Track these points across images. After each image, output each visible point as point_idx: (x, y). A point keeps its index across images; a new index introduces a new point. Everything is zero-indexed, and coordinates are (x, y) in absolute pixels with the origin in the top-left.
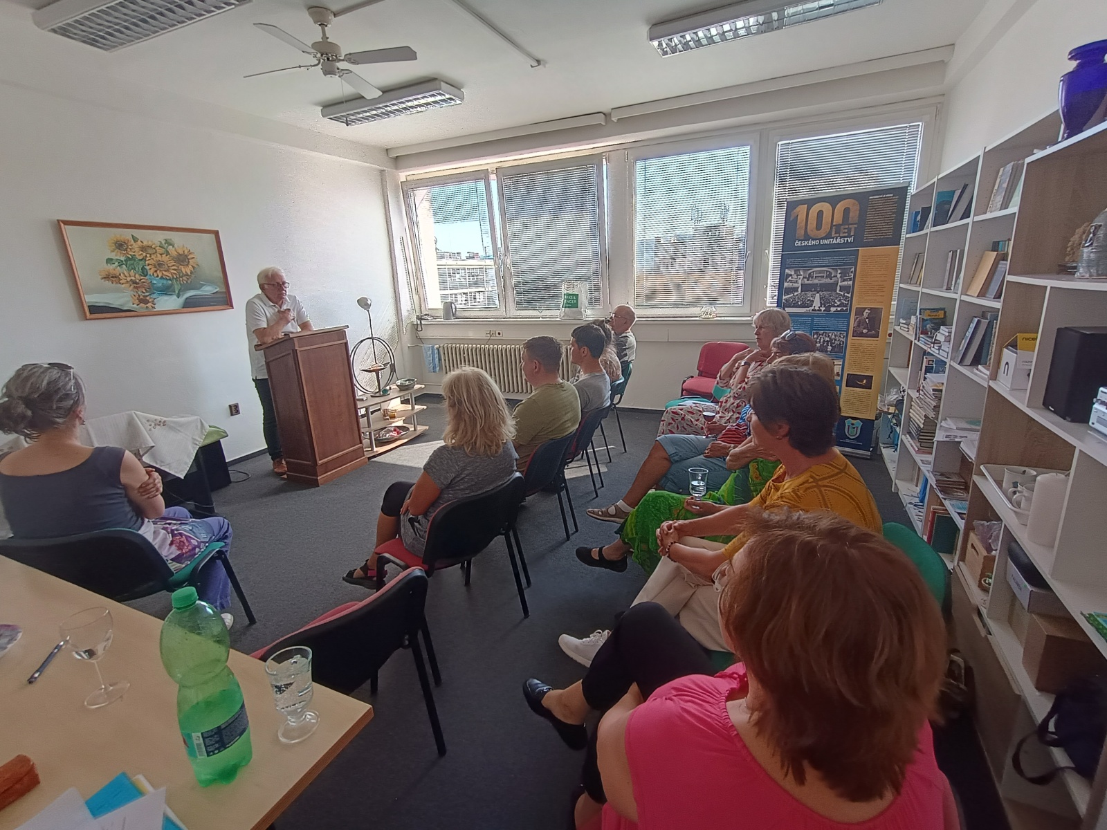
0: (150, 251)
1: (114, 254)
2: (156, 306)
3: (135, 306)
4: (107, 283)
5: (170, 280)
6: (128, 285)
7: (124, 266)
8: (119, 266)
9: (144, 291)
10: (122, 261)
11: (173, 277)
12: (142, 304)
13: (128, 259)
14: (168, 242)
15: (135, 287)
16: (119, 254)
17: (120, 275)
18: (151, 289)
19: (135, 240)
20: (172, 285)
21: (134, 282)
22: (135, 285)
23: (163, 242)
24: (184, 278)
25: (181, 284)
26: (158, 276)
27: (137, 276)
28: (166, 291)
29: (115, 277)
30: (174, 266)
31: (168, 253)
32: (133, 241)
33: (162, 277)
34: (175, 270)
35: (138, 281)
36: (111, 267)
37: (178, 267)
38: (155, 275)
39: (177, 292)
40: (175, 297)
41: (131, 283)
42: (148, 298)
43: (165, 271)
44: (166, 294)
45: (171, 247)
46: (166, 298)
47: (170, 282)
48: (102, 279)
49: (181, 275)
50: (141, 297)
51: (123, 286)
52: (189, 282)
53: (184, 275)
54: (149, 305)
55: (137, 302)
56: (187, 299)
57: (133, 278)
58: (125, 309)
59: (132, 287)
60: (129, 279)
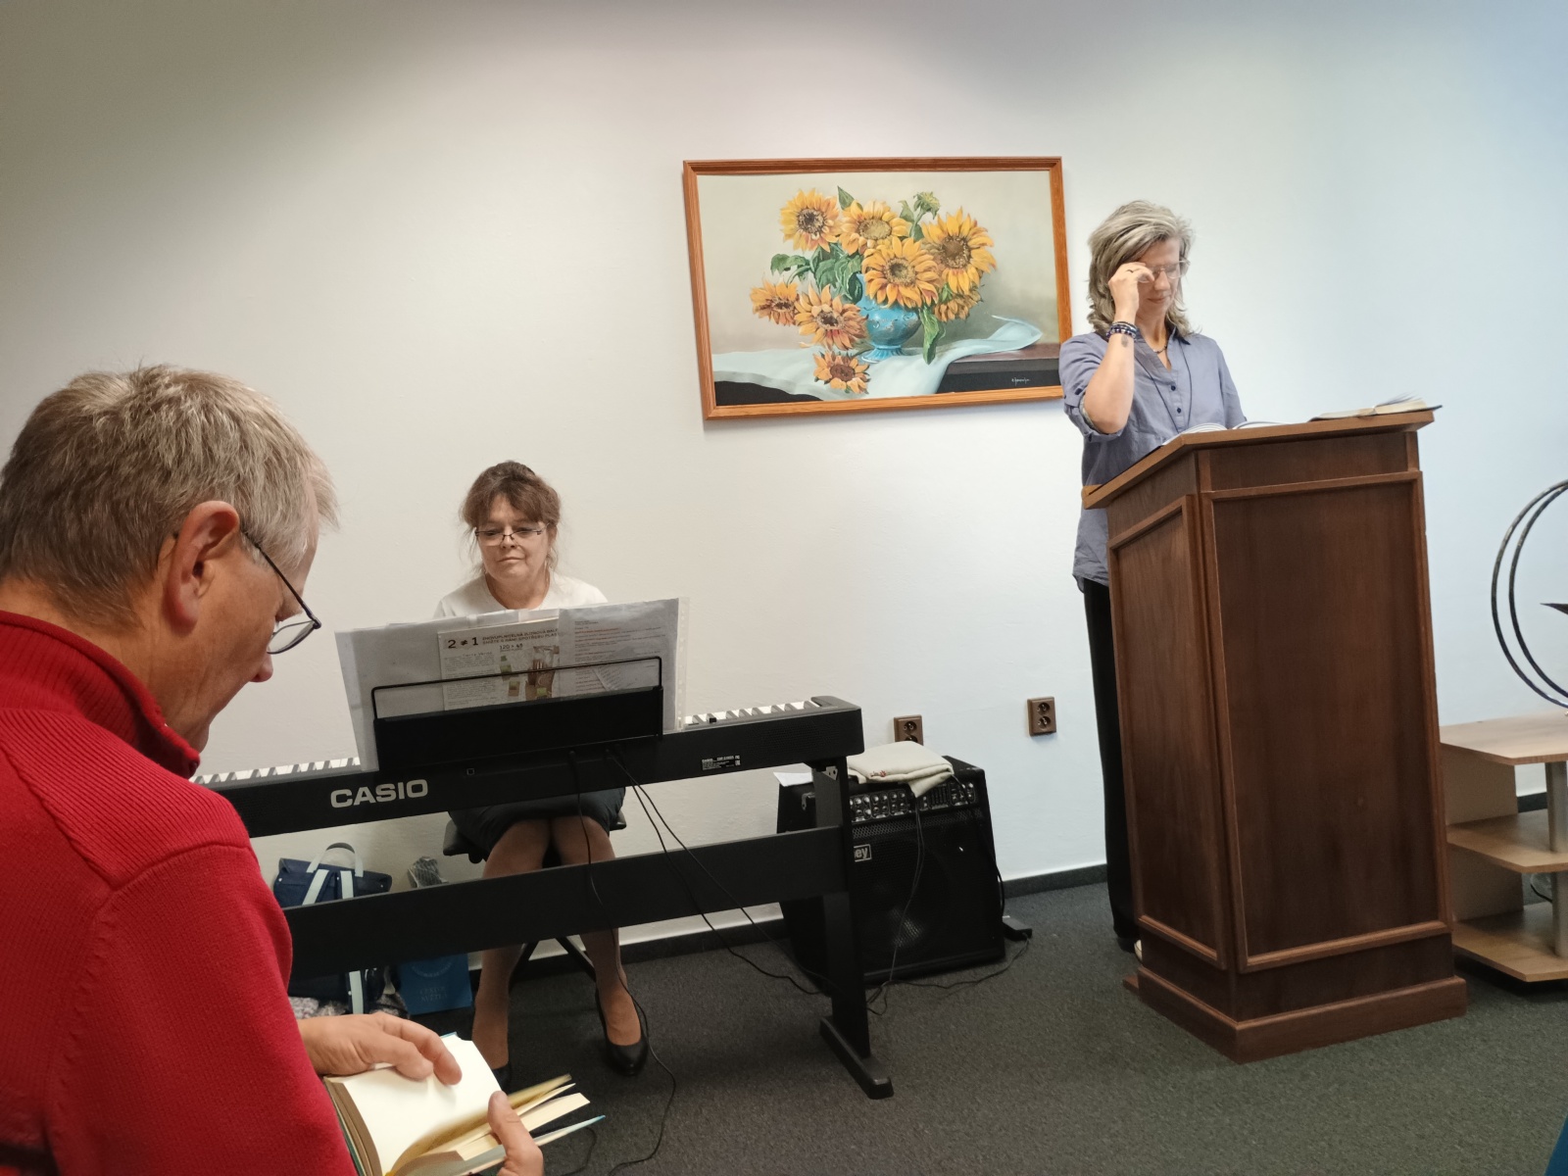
0: (877, 230)
1: (791, 242)
2: (870, 386)
3: (821, 383)
4: (767, 324)
5: (915, 310)
6: (811, 326)
7: (810, 275)
8: (800, 274)
9: (847, 343)
10: (808, 263)
11: (924, 304)
12: (837, 381)
13: (823, 256)
14: (925, 205)
15: (827, 333)
16: (803, 241)
17: (797, 299)
18: (865, 337)
19: (845, 200)
20: (919, 324)
21: (828, 320)
22: (828, 327)
23: (912, 203)
24: (952, 305)
25: (939, 322)
26: (886, 301)
27: (837, 301)
28: (902, 341)
29: (787, 305)
30: (929, 269)
31: (919, 233)
32: (838, 205)
33: (896, 303)
34: (930, 282)
35: (835, 315)
36: (780, 278)
37: (940, 273)
38: (881, 298)
39: (927, 345)
40: (920, 360)
41: (819, 321)
42: (853, 364)
43: (907, 285)
44: (899, 352)
45: (929, 215)
46: (898, 362)
47: (914, 317)
48: (757, 310)
49: (945, 295)
50: (838, 359)
51: (801, 329)
52: (963, 316)
53: (951, 297)
54: (855, 381)
55: (826, 373)
56: (952, 365)
57: (826, 308)
58: (797, 391)
59: (821, 330)
60: (816, 310)
